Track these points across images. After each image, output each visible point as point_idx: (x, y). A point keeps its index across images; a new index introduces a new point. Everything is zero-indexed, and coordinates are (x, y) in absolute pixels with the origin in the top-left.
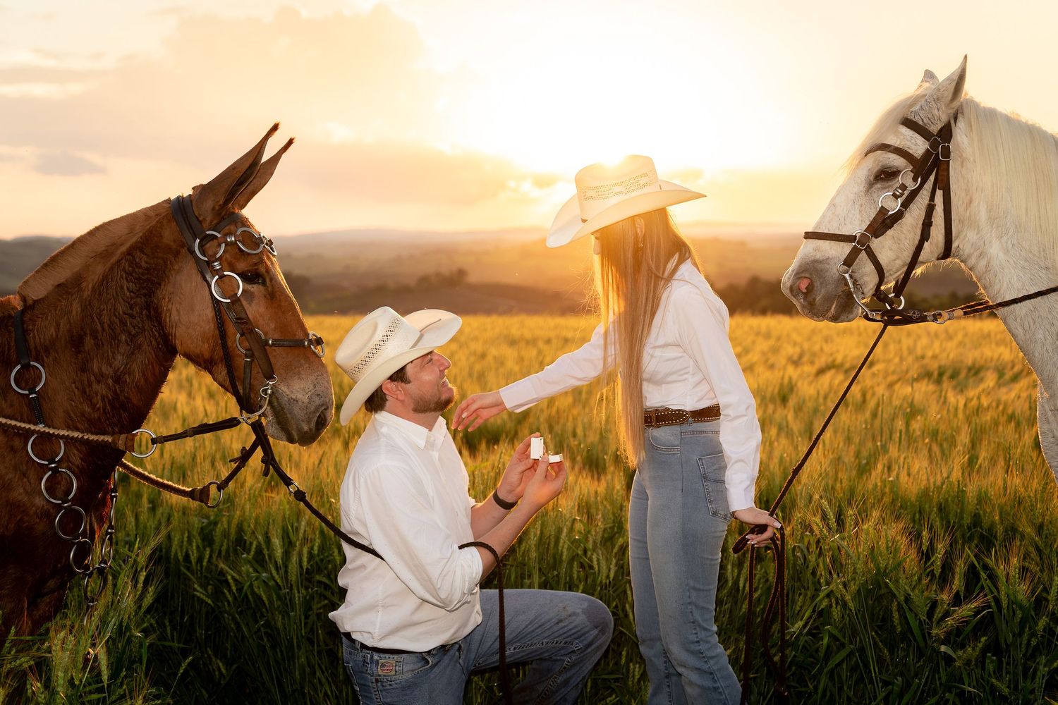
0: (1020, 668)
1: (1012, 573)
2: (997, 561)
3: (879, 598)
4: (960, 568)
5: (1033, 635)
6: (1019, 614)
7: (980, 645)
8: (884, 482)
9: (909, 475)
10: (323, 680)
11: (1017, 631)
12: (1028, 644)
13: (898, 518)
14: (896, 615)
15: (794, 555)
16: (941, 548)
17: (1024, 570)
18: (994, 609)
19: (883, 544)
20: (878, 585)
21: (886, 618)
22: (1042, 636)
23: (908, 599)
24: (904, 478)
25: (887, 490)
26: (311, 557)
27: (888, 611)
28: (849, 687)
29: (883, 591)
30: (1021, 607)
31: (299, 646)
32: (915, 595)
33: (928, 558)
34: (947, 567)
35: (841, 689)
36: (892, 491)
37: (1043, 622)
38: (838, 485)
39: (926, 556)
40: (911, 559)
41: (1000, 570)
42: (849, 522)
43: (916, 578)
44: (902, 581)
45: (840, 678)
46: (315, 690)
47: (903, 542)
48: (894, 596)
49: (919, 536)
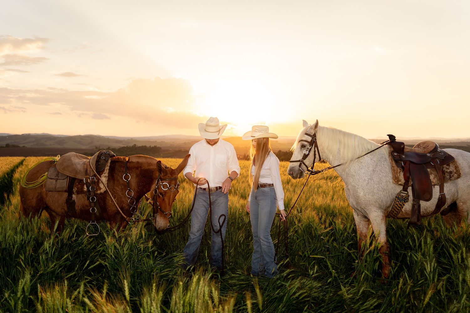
0: (341, 244)
1: (339, 223)
2: (336, 220)
3: (309, 228)
4: (328, 221)
5: (344, 237)
6: (341, 232)
7: (332, 239)
8: (312, 203)
9: (317, 201)
10: (182, 244)
11: (340, 235)
12: (343, 239)
13: (314, 211)
14: (313, 232)
15: (290, 218)
16: (324, 217)
17: (342, 222)
18: (335, 231)
19: (310, 215)
20: (309, 225)
21: (311, 233)
22: (346, 237)
23: (316, 228)
24: (316, 202)
25: (312, 205)
26: (180, 216)
27: (311, 231)
28: (302, 248)
29: (310, 226)
30: (341, 230)
31: (177, 236)
32: (318, 228)
33: (321, 219)
34: (325, 222)
35: (300, 248)
36: (313, 205)
37: (346, 234)
38: (301, 203)
39: (320, 219)
40: (317, 219)
41: (337, 222)
42: (303, 211)
43: (318, 224)
44: (315, 224)
45: (300, 246)
46: (180, 246)
47: (315, 215)
48: (313, 227)
49: (318, 215)
